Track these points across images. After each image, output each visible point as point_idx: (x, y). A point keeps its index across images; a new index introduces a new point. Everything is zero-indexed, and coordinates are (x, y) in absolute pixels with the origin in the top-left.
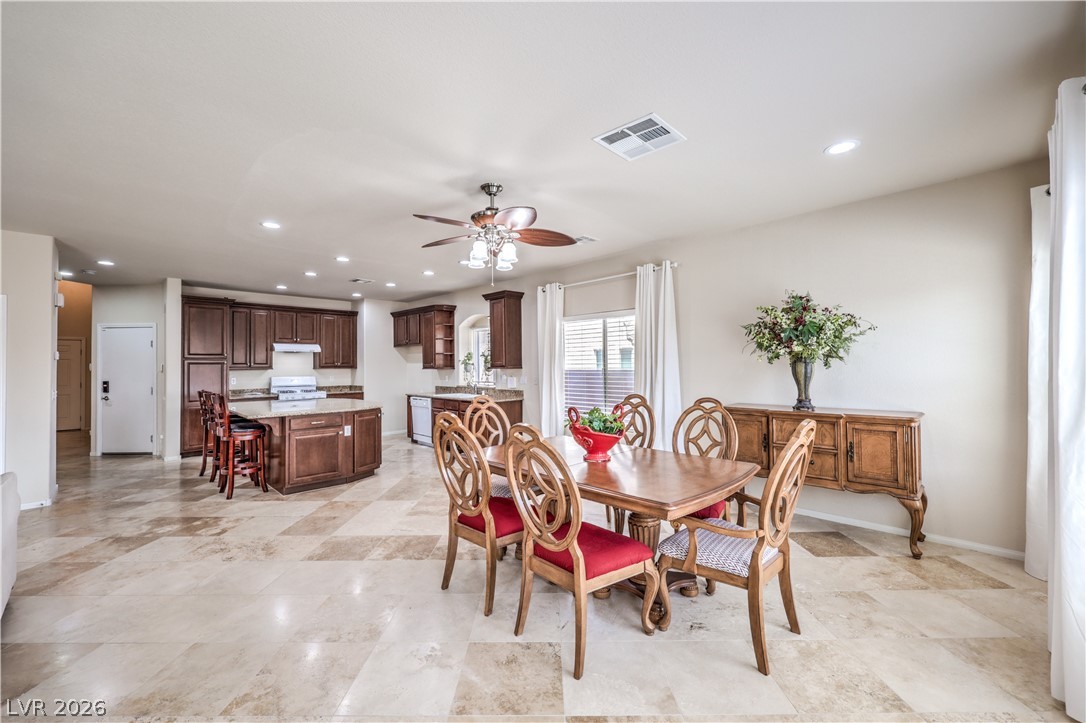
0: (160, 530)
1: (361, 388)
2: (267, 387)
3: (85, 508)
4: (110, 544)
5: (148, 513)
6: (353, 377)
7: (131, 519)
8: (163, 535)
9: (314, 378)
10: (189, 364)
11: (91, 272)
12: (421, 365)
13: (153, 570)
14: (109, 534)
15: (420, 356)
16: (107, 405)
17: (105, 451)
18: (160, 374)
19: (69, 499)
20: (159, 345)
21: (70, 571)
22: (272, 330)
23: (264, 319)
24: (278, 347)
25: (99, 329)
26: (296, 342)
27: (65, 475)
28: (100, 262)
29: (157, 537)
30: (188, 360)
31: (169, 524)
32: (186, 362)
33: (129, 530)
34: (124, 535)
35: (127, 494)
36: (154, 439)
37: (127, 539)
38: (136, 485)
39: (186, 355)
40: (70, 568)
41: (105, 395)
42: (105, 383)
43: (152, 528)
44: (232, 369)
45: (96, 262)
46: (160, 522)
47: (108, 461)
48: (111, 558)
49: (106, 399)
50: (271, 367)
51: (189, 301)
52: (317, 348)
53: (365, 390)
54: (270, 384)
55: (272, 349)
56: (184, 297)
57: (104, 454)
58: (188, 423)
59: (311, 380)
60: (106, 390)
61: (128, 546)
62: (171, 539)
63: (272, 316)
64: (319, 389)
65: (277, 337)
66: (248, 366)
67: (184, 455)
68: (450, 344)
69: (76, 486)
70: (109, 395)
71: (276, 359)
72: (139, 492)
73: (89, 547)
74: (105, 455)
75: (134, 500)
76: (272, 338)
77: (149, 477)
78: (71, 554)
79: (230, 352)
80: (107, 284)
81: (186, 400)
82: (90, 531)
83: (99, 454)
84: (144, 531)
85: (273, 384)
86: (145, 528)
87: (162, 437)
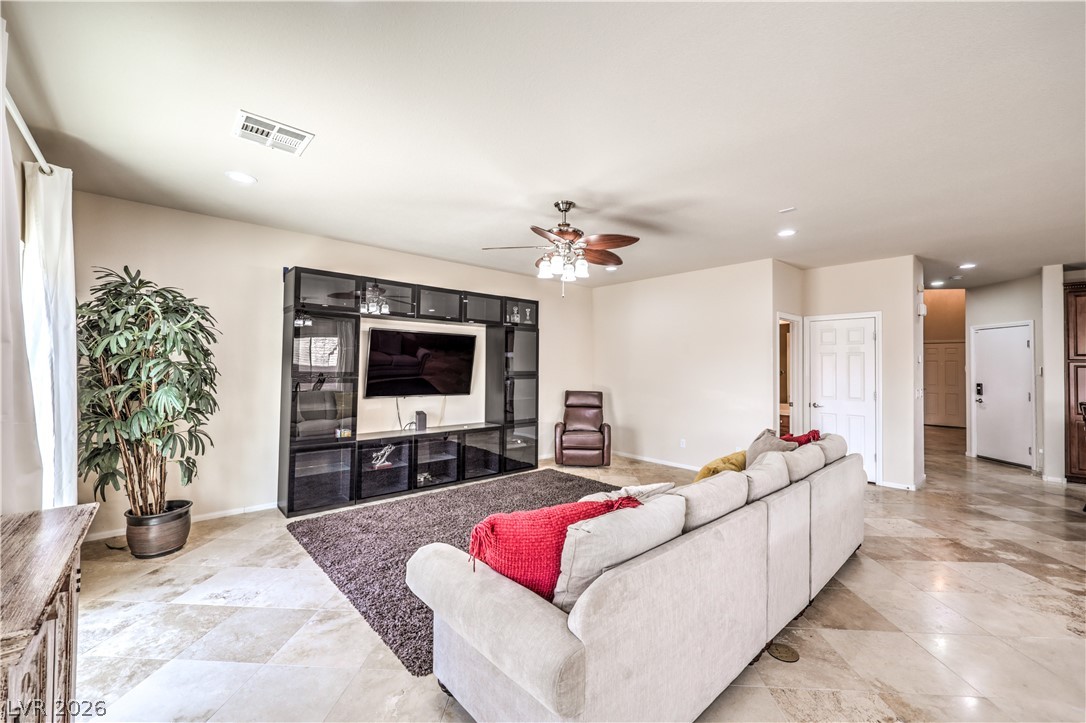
0: (1002, 554)
3: (940, 503)
4: (947, 546)
5: (998, 530)
7: (978, 530)
8: (1004, 561)
10: (1075, 366)
11: (958, 278)
13: (976, 591)
14: (951, 536)
16: (981, 407)
17: (980, 454)
18: (1038, 377)
19: (931, 491)
20: (1036, 345)
21: (906, 553)
25: (972, 331)
27: (937, 468)
28: (962, 267)
29: (996, 560)
30: (1074, 362)
31: (1016, 552)
32: (1071, 364)
33: (971, 540)
34: (964, 543)
35: (984, 503)
36: (1033, 451)
37: (965, 548)
38: (998, 497)
39: (1072, 357)
40: (906, 550)
41: (978, 397)
42: (979, 385)
43: (995, 548)
45: (958, 267)
46: (1007, 545)
47: (982, 465)
48: (942, 559)
49: (980, 401)
51: (1072, 289)
56: (1066, 285)
57: (978, 456)
60: (979, 392)
61: (962, 555)
62: (1011, 569)
67: (1070, 478)
69: (942, 480)
70: (983, 398)
72: (999, 505)
73: (929, 540)
74: (981, 458)
75: (989, 512)
77: (1017, 493)
78: (912, 539)
80: (978, 286)
81: (1073, 412)
82: (936, 526)
83: (974, 455)
84: (984, 547)
86: (987, 545)
87: (1042, 451)
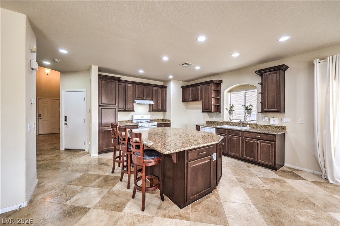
1: (169, 121)
2: (131, 120)
6: (164, 116)
9: (149, 116)
10: (102, 108)
11: (58, 60)
12: (201, 110)
15: (201, 106)
16: (66, 127)
17: (66, 148)
18: (88, 113)
20: (88, 99)
22: (134, 93)
23: (131, 88)
24: (137, 101)
25: (63, 92)
26: (143, 99)
30: (102, 107)
32: (100, 107)
36: (86, 143)
39: (100, 104)
41: (65, 122)
42: (66, 117)
44: (119, 111)
49: (66, 124)
50: (133, 111)
51: (101, 78)
52: (152, 102)
53: (171, 122)
54: (132, 118)
55: (134, 102)
56: (99, 75)
58: (101, 138)
59: (148, 117)
60: (66, 120)
63: (134, 87)
64: (152, 121)
65: (136, 97)
66: (124, 110)
67: (100, 153)
68: (218, 100)
70: (67, 122)
71: (136, 107)
74: (66, 150)
76: (134, 97)
79: (118, 103)
80: (66, 71)
81: (100, 126)
83: (63, 149)
85: (134, 118)
87: (89, 143)
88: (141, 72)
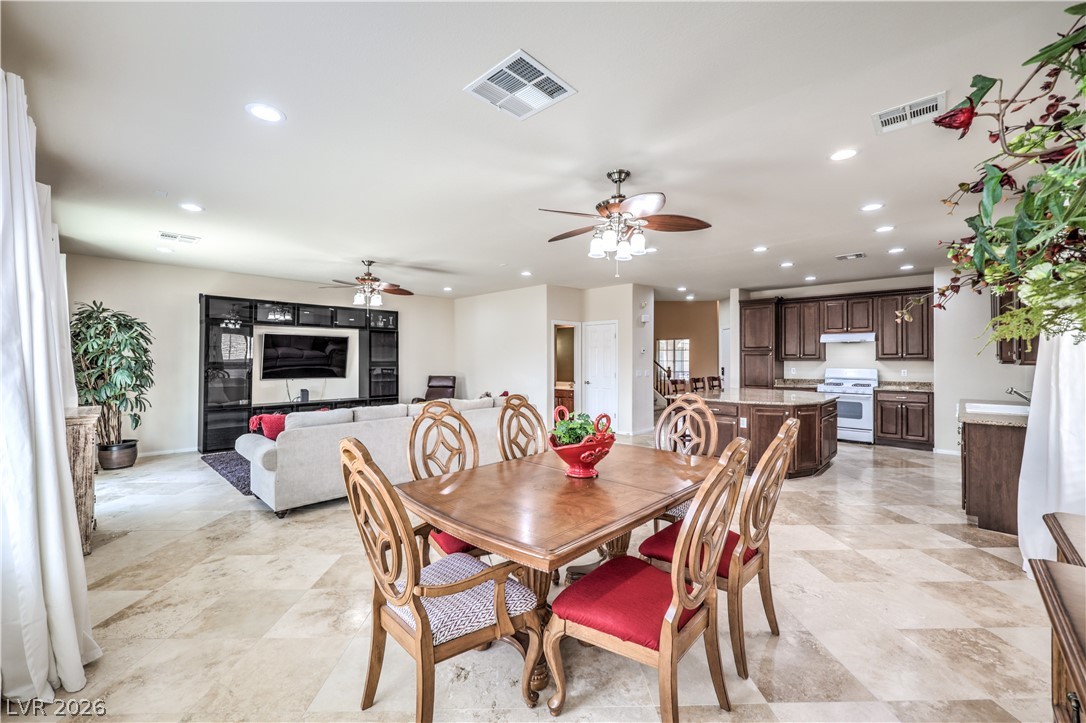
88: (810, 279)
